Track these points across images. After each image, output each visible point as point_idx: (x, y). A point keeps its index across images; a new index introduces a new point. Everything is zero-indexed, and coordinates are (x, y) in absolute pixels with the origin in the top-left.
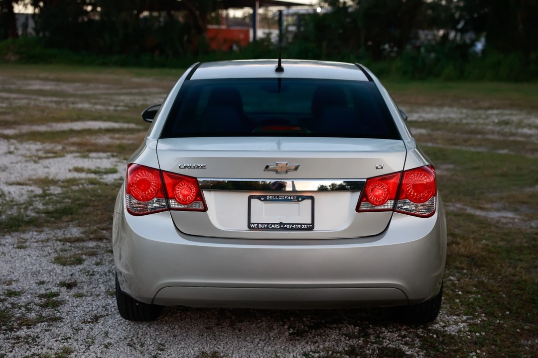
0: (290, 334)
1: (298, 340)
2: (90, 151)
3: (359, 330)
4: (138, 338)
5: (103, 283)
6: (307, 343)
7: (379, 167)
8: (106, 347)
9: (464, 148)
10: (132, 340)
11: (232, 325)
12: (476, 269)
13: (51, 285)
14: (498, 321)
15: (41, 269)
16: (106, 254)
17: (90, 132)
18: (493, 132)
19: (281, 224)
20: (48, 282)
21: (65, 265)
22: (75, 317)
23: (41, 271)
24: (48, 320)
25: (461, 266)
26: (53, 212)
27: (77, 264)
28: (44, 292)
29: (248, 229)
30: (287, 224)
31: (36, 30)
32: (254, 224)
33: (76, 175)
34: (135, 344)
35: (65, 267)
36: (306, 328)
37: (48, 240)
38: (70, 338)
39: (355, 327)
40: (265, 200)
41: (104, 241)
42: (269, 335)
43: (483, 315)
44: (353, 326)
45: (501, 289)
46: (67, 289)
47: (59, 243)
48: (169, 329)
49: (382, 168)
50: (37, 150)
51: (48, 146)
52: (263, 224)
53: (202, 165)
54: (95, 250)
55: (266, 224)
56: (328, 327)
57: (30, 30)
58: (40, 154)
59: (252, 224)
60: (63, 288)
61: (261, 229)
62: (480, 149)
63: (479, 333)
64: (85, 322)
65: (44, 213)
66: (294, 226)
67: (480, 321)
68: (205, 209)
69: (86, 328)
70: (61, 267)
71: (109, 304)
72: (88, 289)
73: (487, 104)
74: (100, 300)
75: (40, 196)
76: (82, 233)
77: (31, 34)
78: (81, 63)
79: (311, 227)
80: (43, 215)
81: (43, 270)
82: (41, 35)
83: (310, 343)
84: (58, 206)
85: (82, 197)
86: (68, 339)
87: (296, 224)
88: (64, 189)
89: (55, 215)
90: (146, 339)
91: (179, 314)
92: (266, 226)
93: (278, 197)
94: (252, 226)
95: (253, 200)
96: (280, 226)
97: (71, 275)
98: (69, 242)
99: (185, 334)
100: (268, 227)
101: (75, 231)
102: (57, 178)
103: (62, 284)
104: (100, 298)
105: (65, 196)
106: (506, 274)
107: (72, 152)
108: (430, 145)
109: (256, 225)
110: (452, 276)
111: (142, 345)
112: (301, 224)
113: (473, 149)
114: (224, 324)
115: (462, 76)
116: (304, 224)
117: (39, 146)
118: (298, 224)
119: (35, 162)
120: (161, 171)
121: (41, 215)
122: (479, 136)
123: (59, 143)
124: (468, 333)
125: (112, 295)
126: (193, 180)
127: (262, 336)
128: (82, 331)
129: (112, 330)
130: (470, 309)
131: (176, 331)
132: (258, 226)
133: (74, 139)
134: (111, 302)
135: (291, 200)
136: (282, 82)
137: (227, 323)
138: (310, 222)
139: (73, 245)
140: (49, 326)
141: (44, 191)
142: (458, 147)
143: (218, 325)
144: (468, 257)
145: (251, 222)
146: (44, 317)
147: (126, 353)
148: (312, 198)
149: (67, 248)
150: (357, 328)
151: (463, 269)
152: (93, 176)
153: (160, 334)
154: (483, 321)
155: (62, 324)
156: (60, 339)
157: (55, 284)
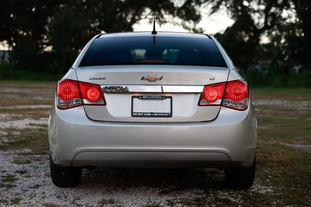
0: (159, 192)
1: (165, 195)
2: (41, 117)
3: (204, 191)
4: (63, 194)
5: (43, 171)
6: (170, 196)
7: (212, 79)
8: (43, 198)
9: (283, 117)
10: (59, 195)
11: (124, 189)
12: (282, 167)
13: (10, 172)
14: (292, 188)
15: (4, 166)
16: (46, 160)
17: (41, 109)
18: (303, 110)
19: (152, 113)
20: (9, 171)
21: (20, 164)
22: (24, 185)
23: (4, 167)
24: (7, 187)
25: (272, 165)
26: (14, 143)
27: (28, 164)
28: (5, 175)
29: (131, 116)
30: (155, 113)
31: (10, 59)
32: (135, 113)
33: (30, 127)
34: (61, 197)
35: (20, 165)
36: (170, 190)
37: (9, 154)
38: (20, 194)
39: (201, 190)
40: (142, 99)
41: (46, 154)
42: (146, 193)
43: (284, 186)
44: (200, 190)
45: (296, 175)
46: (20, 174)
47: (16, 155)
48: (84, 191)
49: (214, 79)
50: (6, 117)
51: (13, 115)
52: (140, 113)
53: (103, 77)
54: (40, 158)
55: (142, 113)
56: (184, 190)
57: (6, 59)
58: (8, 118)
59: (134, 113)
60: (17, 173)
61: (139, 116)
62: (293, 118)
63: (280, 193)
64: (30, 188)
65: (9, 143)
66: (160, 114)
67: (281, 189)
68: (105, 104)
69: (31, 190)
70: (17, 165)
71: (46, 180)
72: (34, 174)
73: (300, 98)
74: (41, 178)
75: (6, 136)
76: (32, 151)
77: (6, 62)
78: (38, 79)
79: (170, 115)
80: (8, 145)
81: (5, 166)
82: (13, 62)
83: (171, 196)
84: (18, 140)
85: (34, 136)
86: (19, 195)
87: (161, 113)
88: (22, 133)
89: (15, 144)
90: (68, 195)
91: (90, 184)
92: (142, 114)
93: (150, 96)
94: (134, 114)
95: (134, 99)
96: (151, 114)
97: (23, 168)
98: (23, 155)
99: (93, 193)
100: (143, 115)
101: (27, 150)
102: (18, 128)
103: (17, 172)
104: (41, 177)
105: (22, 135)
106: (301, 169)
107: (28, 118)
108: (261, 116)
109: (136, 114)
110: (266, 170)
111: (66, 197)
112: (164, 113)
113: (288, 118)
114: (118, 189)
115: (285, 84)
116: (166, 113)
117: (7, 115)
118: (162, 113)
119: (5, 122)
120: (78, 82)
121: (6, 144)
122: (294, 112)
123: (21, 114)
124: (272, 193)
125: (48, 176)
126: (98, 86)
127: (142, 193)
128: (28, 192)
129: (47, 191)
130: (275, 184)
131: (88, 192)
132: (137, 114)
133: (31, 112)
134: (47, 179)
135: (158, 99)
136: (156, 38)
137: (120, 189)
138: (170, 112)
139: (25, 156)
140: (8, 189)
141: (9, 133)
142: (279, 117)
143: (114, 189)
144: (277, 162)
145: (134, 112)
146: (4, 185)
147: (55, 201)
148: (171, 98)
149: (22, 157)
150: (203, 190)
151: (273, 167)
152: (41, 127)
153: (78, 193)
154: (283, 188)
155: (16, 188)
156: (14, 194)
157: (13, 172)
